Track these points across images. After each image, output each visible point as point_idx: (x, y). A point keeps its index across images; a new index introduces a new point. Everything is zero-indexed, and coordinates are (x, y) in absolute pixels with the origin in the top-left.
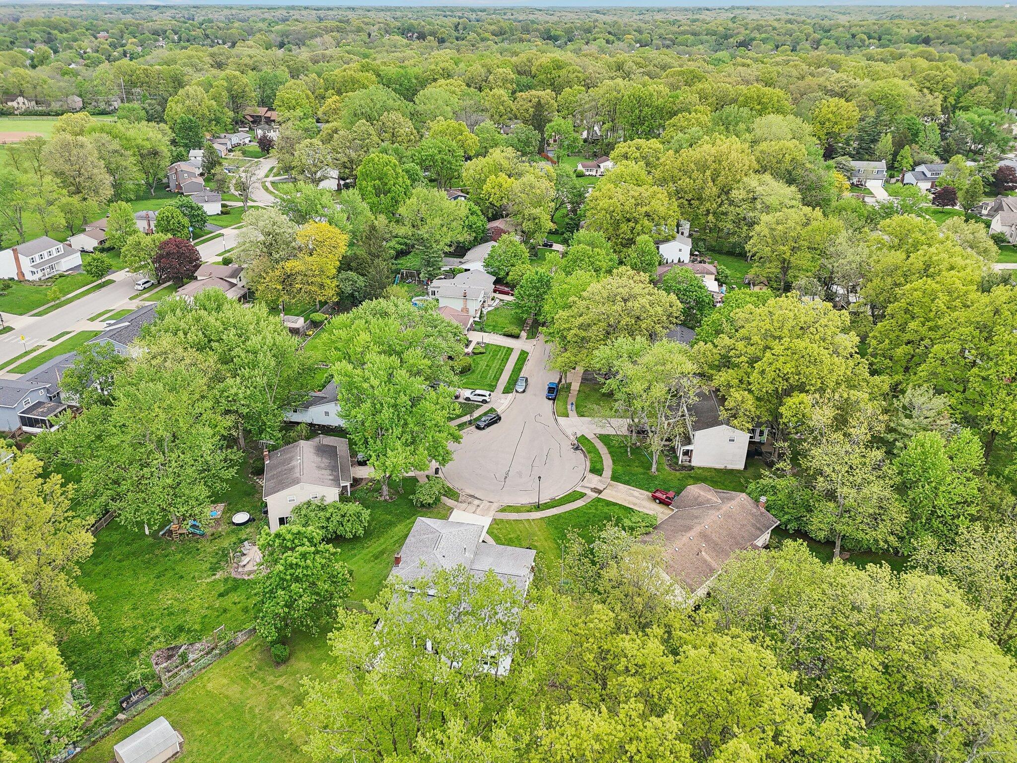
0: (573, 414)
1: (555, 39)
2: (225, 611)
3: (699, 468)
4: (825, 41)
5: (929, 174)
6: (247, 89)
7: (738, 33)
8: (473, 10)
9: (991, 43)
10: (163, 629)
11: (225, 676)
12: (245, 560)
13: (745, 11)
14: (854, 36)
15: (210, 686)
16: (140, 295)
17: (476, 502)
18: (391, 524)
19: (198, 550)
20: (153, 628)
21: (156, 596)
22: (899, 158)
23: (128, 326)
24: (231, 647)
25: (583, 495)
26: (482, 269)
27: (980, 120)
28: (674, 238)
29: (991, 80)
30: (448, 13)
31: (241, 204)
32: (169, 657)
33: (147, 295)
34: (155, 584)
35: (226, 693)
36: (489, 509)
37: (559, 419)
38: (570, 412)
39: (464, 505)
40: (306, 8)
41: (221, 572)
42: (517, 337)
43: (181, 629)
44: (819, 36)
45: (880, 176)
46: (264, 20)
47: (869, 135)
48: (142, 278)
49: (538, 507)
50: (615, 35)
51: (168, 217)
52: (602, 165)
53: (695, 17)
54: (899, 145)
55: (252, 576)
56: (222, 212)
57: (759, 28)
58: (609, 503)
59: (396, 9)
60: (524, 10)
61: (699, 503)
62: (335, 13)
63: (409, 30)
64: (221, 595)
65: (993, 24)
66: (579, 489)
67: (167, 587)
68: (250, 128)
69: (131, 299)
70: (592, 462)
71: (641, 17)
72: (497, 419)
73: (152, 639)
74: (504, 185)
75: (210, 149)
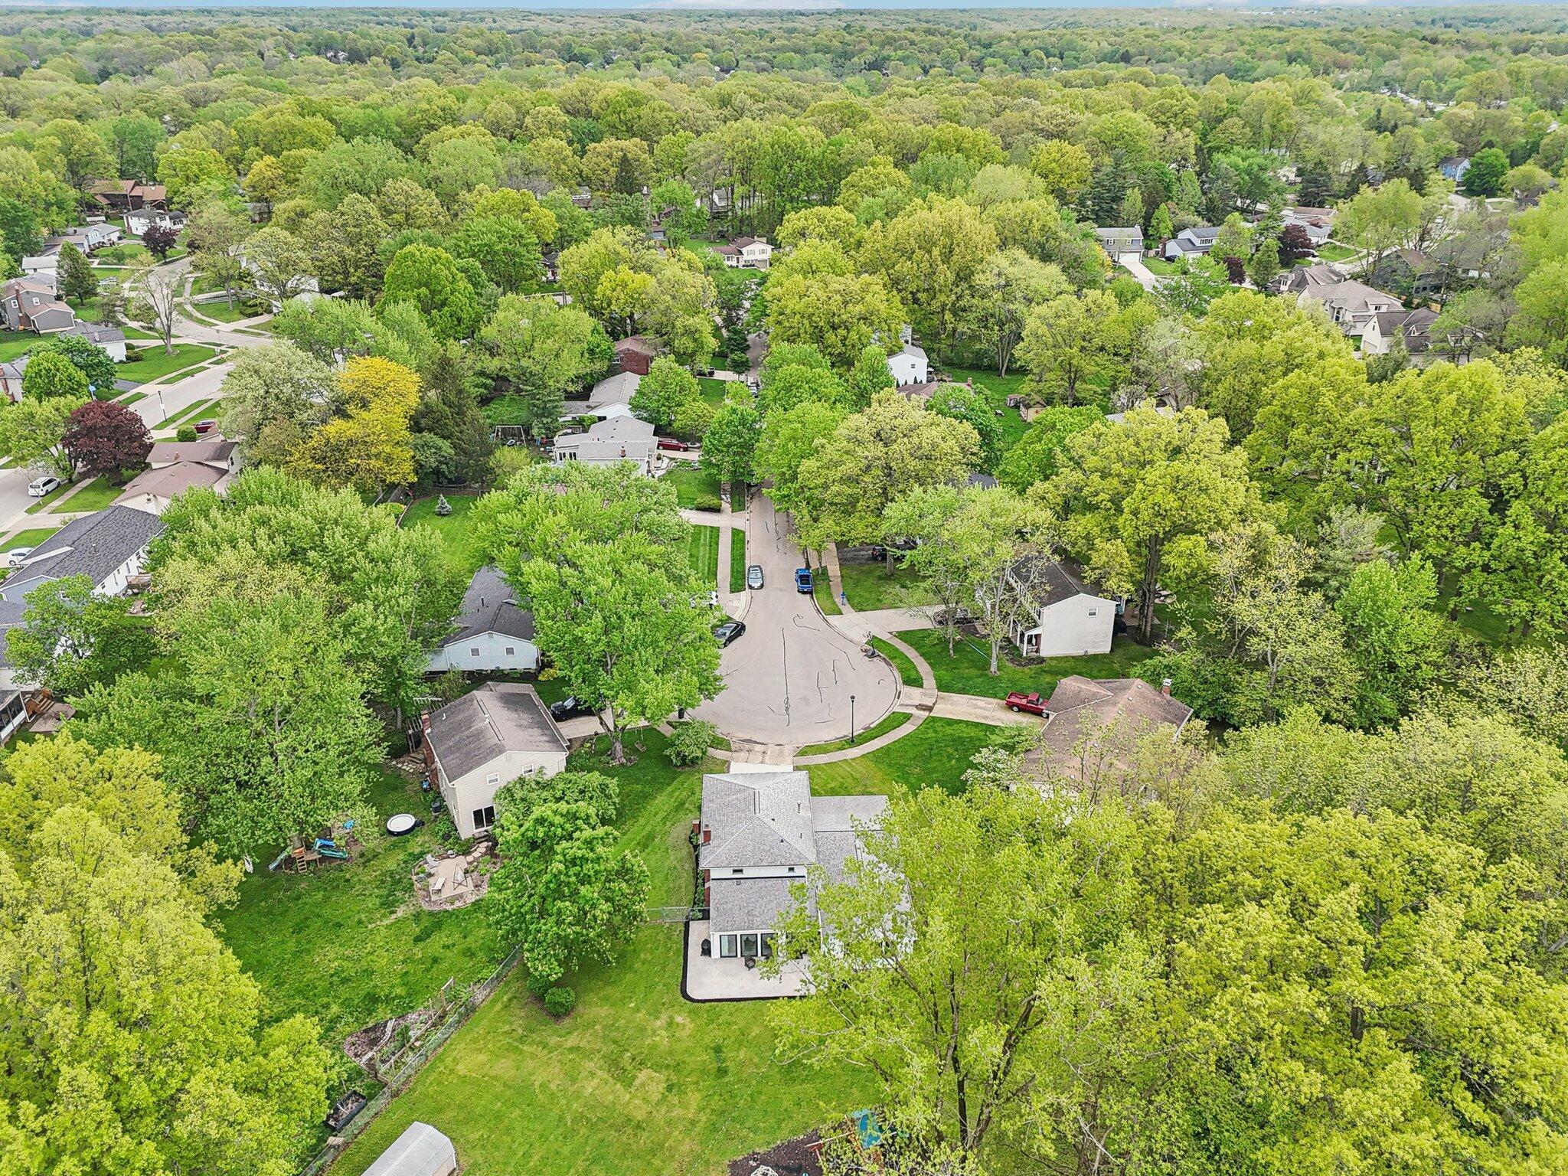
0: (847, 609)
1: (584, 59)
2: (435, 960)
3: (1052, 658)
4: (989, 60)
5: (1197, 243)
6: (97, 149)
7: (862, 50)
8: (424, 14)
9: (1212, 59)
10: (342, 1004)
11: (480, 1051)
12: (436, 883)
13: (858, 16)
14: (1026, 53)
15: (461, 1069)
16: (45, 504)
17: (758, 748)
18: (646, 797)
19: (348, 881)
20: (326, 1006)
21: (307, 959)
22: (1154, 222)
23: (72, 552)
24: (470, 1011)
25: (908, 717)
26: (630, 414)
27: (1246, 164)
28: (901, 349)
29: (1242, 109)
30: (382, 18)
31: (161, 342)
32: (373, 1042)
33: (56, 504)
34: (298, 942)
35: (492, 1073)
36: (781, 754)
37: (828, 618)
38: (841, 607)
39: (743, 755)
40: (121, 11)
41: (403, 907)
42: (717, 510)
43: (373, 999)
44: (978, 54)
45: (1136, 247)
46: (49, 33)
47: (1109, 191)
48: (40, 473)
49: (852, 742)
50: (680, 53)
51: (48, 370)
52: (744, 250)
53: (790, 25)
54: (1152, 204)
55: (458, 904)
56: (128, 358)
57: (889, 41)
58: (950, 722)
59: (288, 12)
60: (512, 13)
61: (1081, 700)
62: (179, 19)
63: (328, 47)
64: (418, 939)
65: (1206, 33)
66: (897, 709)
67: (320, 942)
68: (108, 217)
69: (29, 511)
70: (901, 671)
71: (704, 25)
72: (740, 629)
73: (331, 1021)
74: (631, 285)
75: (70, 253)
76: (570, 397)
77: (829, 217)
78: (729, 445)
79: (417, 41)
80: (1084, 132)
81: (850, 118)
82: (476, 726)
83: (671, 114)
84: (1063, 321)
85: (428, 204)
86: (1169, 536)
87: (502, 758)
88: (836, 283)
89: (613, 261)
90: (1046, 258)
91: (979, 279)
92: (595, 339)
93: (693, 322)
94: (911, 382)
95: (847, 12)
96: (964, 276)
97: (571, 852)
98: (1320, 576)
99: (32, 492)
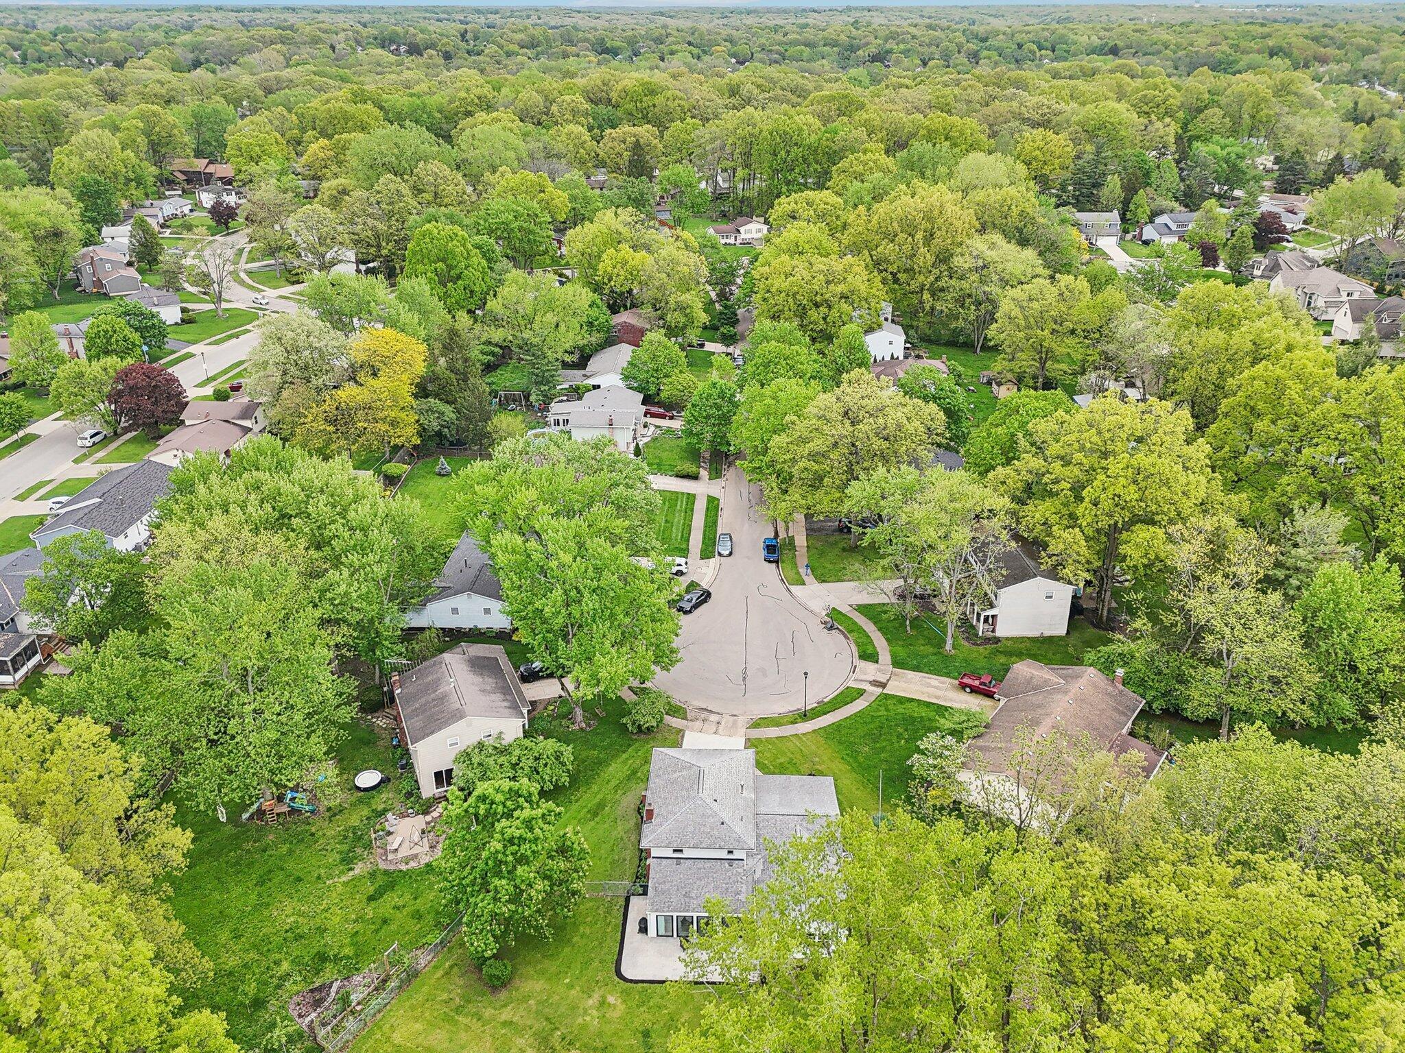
0: (809, 579)
1: (614, 52)
2: (385, 921)
3: (1007, 639)
4: (985, 53)
5: (1174, 227)
6: (175, 131)
7: (868, 44)
8: (478, 11)
9: (1196, 53)
10: (293, 961)
11: (416, 1019)
12: (394, 842)
13: (866, 13)
14: (1020, 46)
15: (397, 1037)
16: (91, 455)
17: (714, 718)
18: (601, 763)
19: (313, 835)
20: (277, 963)
21: (266, 913)
22: (1132, 207)
23: (101, 503)
24: (412, 975)
25: (861, 693)
26: (621, 384)
27: (1225, 152)
28: (880, 326)
29: (1223, 100)
30: (442, 16)
31: (212, 306)
32: (317, 1003)
33: (100, 454)
34: (259, 895)
35: (426, 1044)
36: (735, 724)
37: (793, 588)
38: (805, 578)
39: (698, 724)
40: (219, 9)
41: (360, 864)
42: (695, 477)
43: (322, 958)
44: (975, 47)
45: (1113, 230)
46: (156, 28)
47: (1090, 177)
48: (88, 427)
49: (805, 716)
50: (701, 46)
51: (106, 332)
52: (742, 229)
53: (803, 21)
54: (1131, 189)
55: (412, 864)
56: (183, 320)
57: (893, 36)
58: (902, 700)
59: (361, 9)
60: (556, 11)
61: (1033, 687)
62: (267, 15)
63: (392, 42)
64: (371, 898)
65: (1192, 28)
66: (851, 684)
67: (280, 896)
68: (184, 191)
69: (76, 461)
70: (857, 644)
71: (725, 21)
72: (706, 596)
73: (280, 978)
74: (631, 263)
75: (141, 225)
76: (566, 365)
77: (817, 201)
78: (708, 417)
79: (469, 36)
80: (1068, 121)
81: (848, 107)
82: (443, 689)
83: (683, 103)
84: (1035, 305)
85: (456, 184)
86: (1128, 526)
87: (462, 723)
88: (820, 264)
89: (616, 240)
90: (1023, 242)
91: (957, 261)
92: (594, 312)
93: (686, 298)
94: (888, 358)
95: (856, 9)
96: (944, 258)
97: (509, 831)
98: (1280, 574)
99: (80, 443)
